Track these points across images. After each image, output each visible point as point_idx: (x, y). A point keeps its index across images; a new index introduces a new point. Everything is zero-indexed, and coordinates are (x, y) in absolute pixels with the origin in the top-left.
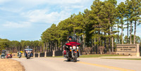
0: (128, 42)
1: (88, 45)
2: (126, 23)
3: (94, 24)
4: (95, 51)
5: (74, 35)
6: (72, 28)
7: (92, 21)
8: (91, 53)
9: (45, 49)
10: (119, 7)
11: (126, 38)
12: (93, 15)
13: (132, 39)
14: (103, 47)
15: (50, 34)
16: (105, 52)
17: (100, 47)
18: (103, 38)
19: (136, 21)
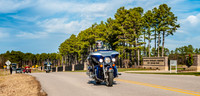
0: (156, 54)
3: (118, 35)
4: (119, 65)
6: (93, 39)
7: (116, 32)
9: (63, 62)
10: (145, 16)
11: (154, 50)
12: (117, 25)
13: (159, 52)
14: (128, 61)
15: (68, 46)
16: (130, 65)
17: (125, 61)
18: (127, 51)
19: (164, 31)
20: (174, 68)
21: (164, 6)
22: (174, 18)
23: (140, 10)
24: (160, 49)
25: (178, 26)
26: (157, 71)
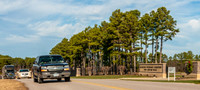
0: (153, 60)
1: (105, 64)
2: (151, 38)
3: (113, 39)
4: (114, 72)
5: (90, 52)
6: (86, 43)
7: (111, 36)
8: (109, 74)
10: (143, 20)
11: (151, 56)
12: (111, 29)
13: (156, 58)
14: (123, 67)
15: (60, 51)
16: (126, 72)
17: (120, 67)
18: (123, 56)
19: (162, 35)
20: (172, 75)
21: (163, 9)
22: (173, 22)
23: (137, 13)
24: (158, 54)
25: (177, 31)
26: (154, 78)
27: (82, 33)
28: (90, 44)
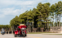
0: (56, 25)
1: (35, 27)
2: (55, 15)
3: (38, 16)
4: (39, 30)
5: (28, 22)
6: (26, 18)
7: (37, 14)
8: (37, 32)
9: (12, 29)
10: (51, 7)
11: (55, 23)
12: (38, 11)
13: (58, 24)
14: (43, 28)
15: (14, 21)
16: (44, 31)
17: (42, 28)
18: (43, 24)
19: (60, 14)
21: (60, 2)
23: (49, 4)
24: (58, 23)
26: (57, 33)
27: (24, 13)
28: (28, 18)
